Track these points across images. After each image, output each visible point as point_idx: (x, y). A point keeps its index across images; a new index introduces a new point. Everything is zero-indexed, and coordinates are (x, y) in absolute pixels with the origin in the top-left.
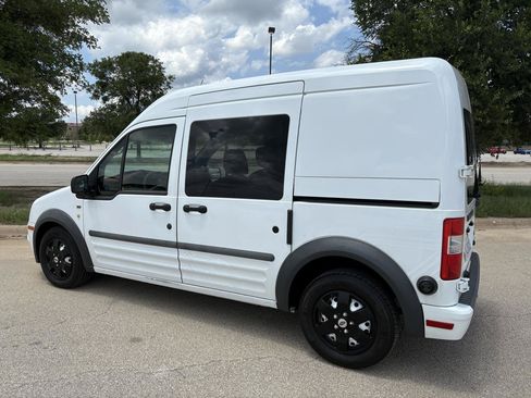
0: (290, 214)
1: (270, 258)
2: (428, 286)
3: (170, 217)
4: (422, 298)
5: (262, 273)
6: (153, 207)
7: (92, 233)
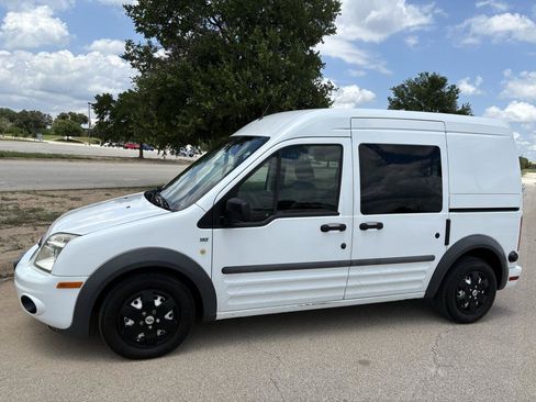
0: (448, 222)
1: (431, 258)
2: (513, 258)
3: (344, 237)
4: (509, 264)
5: (424, 272)
6: (325, 229)
7: (226, 271)
